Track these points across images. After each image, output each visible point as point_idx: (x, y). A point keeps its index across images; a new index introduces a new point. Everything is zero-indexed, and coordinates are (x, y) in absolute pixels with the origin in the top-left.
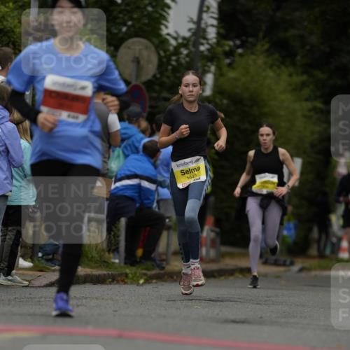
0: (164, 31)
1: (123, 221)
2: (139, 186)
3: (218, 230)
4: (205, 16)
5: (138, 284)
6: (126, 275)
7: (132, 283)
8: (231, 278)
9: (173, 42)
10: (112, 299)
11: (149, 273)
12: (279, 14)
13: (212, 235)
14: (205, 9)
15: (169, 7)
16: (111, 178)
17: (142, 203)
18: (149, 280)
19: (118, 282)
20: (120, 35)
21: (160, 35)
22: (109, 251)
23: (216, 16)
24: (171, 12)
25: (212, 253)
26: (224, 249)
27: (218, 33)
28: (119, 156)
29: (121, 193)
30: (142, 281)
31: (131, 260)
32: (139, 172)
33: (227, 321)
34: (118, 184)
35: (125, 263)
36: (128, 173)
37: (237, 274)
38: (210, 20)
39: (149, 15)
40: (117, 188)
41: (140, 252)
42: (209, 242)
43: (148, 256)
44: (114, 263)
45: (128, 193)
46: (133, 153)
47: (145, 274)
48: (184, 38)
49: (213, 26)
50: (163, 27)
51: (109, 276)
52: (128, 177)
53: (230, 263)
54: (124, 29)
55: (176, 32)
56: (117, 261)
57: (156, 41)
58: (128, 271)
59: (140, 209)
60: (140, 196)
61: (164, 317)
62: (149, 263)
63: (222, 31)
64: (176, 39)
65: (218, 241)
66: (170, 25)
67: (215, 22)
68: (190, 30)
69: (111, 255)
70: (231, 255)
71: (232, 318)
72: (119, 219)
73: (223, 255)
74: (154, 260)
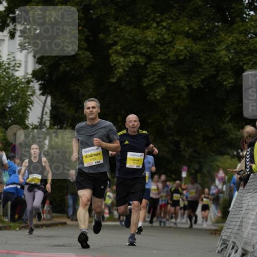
0: (27, 122)
1: (9, 203)
2: (16, 188)
3: (51, 206)
4: (44, 116)
5: (16, 230)
6: (11, 226)
7: (13, 230)
8: (57, 227)
9: (31, 127)
10: (5, 237)
11: (21, 225)
12: (76, 115)
13: (49, 208)
14: (44, 113)
15: (29, 112)
16: (4, 184)
17: (18, 195)
18: (21, 228)
19: (7, 230)
20: (9, 124)
21: (25, 124)
22: (3, 216)
23: (49, 116)
24: (30, 114)
25: (49, 216)
26: (54, 214)
27: (50, 123)
28: (7, 175)
29: (9, 191)
30: (17, 229)
31: (13, 220)
32: (16, 182)
33: (55, 246)
34: (7, 187)
35: (11, 221)
36: (12, 182)
37: (60, 226)
38: (47, 118)
39: (20, 116)
40: (7, 189)
41: (17, 216)
42: (47, 212)
43: (20, 218)
44: (6, 221)
45: (12, 191)
46: (13, 173)
47: (19, 226)
48: (35, 125)
49: (48, 120)
50: (26, 121)
51: (3, 227)
52: (12, 184)
53: (56, 220)
54: (10, 121)
55: (32, 123)
56: (7, 220)
57: (24, 127)
58: (11, 224)
59: (17, 198)
60: (17, 192)
61: (28, 245)
62: (21, 221)
63: (52, 122)
64: (32, 125)
65: (51, 212)
66: (30, 120)
67: (49, 119)
68: (38, 122)
69: (4, 218)
70: (57, 217)
71: (57, 244)
72: (7, 202)
73: (53, 217)
74: (22, 220)
